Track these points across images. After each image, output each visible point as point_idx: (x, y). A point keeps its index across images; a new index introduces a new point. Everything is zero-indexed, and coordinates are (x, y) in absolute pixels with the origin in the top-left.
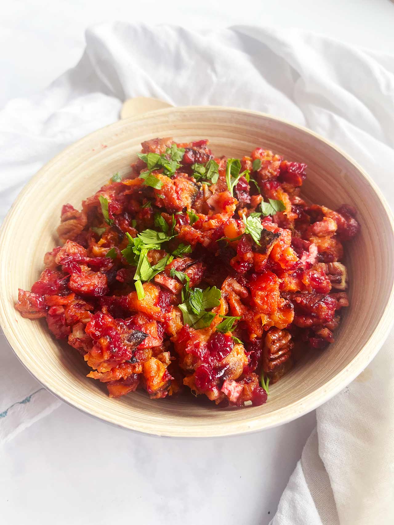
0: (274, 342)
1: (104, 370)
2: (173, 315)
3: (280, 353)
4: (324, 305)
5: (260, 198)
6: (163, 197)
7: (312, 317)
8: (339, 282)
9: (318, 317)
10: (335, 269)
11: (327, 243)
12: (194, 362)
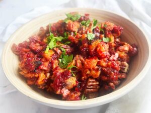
0: (90, 82)
1: (25, 72)
2: (56, 61)
3: (91, 87)
4: (113, 73)
5: (103, 35)
6: (68, 26)
7: (108, 77)
8: (124, 69)
9: (109, 77)
10: (124, 64)
11: (123, 54)
12: (54, 77)
